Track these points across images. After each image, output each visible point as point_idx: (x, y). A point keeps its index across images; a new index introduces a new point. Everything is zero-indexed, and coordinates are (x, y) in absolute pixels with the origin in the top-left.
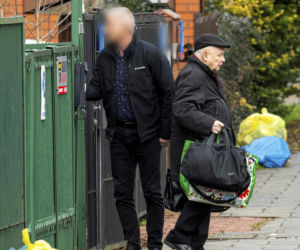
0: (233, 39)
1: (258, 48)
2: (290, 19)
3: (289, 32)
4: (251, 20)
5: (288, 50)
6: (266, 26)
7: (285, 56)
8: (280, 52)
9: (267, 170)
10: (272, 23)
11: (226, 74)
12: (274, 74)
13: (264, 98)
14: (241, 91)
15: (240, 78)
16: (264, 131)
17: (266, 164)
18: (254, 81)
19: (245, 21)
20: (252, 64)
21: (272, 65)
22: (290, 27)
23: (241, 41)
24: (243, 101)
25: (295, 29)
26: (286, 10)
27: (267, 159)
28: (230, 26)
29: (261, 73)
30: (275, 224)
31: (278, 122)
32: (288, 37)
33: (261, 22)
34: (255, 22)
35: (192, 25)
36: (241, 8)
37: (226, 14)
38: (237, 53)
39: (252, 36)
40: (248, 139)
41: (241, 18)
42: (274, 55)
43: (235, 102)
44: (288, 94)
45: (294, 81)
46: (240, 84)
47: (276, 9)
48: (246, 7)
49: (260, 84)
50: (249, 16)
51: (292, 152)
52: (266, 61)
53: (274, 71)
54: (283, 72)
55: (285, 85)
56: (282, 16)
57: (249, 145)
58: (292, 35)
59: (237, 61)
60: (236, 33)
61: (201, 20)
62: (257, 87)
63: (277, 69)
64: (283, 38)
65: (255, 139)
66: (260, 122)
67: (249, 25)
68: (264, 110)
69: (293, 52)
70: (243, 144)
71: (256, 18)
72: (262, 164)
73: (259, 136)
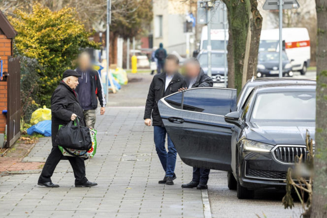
0: (28, 69)
1: (41, 75)
2: (58, 59)
3: (57, 66)
4: (37, 60)
5: (57, 76)
6: (46, 63)
7: (55, 79)
8: (52, 76)
9: (46, 138)
10: (49, 61)
11: (24, 88)
12: (50, 88)
13: (44, 100)
14: (32, 96)
15: (32, 90)
16: (44, 117)
17: (46, 134)
18: (39, 91)
19: (34, 60)
20: (38, 83)
21: (49, 83)
22: (58, 64)
23: (33, 71)
24: (34, 102)
25: (61, 65)
26: (56, 55)
27: (46, 132)
28: (26, 63)
29: (43, 87)
32: (57, 69)
33: (43, 61)
34: (39, 61)
35: (7, 62)
36: (32, 53)
37: (25, 57)
38: (30, 77)
39: (38, 68)
40: (36, 122)
41: (32, 59)
42: (49, 78)
43: (29, 102)
46: (32, 93)
47: (51, 54)
48: (35, 53)
49: (42, 93)
50: (37, 58)
52: (45, 81)
53: (50, 86)
54: (54, 87)
56: (53, 58)
57: (37, 125)
58: (59, 68)
59: (30, 81)
60: (30, 66)
61: (11, 60)
62: (41, 95)
63: (51, 85)
64: (54, 69)
65: (39, 121)
66: (43, 113)
67: (37, 62)
68: (45, 107)
69: (59, 76)
70: (33, 124)
71: (40, 59)
72: (43, 135)
73: (42, 120)
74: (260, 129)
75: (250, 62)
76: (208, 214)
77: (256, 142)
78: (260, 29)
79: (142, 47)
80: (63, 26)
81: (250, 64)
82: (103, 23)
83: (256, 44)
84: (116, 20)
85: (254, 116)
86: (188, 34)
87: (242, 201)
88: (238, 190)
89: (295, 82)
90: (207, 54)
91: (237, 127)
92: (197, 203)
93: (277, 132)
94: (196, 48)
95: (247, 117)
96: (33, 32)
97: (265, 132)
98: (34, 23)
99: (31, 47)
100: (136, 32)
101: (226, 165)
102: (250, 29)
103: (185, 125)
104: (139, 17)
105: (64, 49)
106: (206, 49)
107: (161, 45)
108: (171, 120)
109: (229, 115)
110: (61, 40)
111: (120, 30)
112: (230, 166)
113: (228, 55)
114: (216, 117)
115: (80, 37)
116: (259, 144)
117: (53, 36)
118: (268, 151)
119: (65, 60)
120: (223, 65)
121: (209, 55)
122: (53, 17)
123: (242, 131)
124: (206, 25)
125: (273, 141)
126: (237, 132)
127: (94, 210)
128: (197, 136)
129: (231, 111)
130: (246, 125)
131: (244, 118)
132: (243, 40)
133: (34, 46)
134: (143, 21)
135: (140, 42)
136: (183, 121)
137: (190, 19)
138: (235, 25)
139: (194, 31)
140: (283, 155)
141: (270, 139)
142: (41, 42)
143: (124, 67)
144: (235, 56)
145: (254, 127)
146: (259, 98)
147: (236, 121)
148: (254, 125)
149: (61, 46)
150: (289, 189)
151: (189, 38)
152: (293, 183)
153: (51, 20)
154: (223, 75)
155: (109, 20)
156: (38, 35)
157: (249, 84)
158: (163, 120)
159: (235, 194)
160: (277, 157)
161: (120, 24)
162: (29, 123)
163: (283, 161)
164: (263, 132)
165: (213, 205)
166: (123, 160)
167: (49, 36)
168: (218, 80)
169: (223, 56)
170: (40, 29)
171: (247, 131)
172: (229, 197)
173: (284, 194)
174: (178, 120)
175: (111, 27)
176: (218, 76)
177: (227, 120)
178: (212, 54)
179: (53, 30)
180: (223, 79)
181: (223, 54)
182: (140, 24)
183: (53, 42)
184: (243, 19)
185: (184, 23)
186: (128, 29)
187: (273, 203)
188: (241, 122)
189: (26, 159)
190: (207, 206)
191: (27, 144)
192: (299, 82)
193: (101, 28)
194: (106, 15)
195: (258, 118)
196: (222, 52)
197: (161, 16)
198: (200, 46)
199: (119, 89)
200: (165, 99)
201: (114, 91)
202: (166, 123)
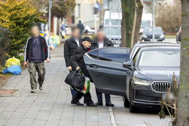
0: (4, 35)
1: (11, 38)
2: (21, 29)
3: (21, 33)
4: (9, 29)
5: (20, 39)
6: (14, 31)
7: (19, 41)
8: (18, 39)
9: (14, 76)
10: (16, 30)
11: (1, 46)
12: (16, 46)
13: (13, 53)
14: (6, 51)
15: (6, 47)
16: (14, 63)
17: (14, 74)
18: (10, 48)
19: (7, 30)
20: (10, 43)
21: (16, 43)
22: (21, 32)
23: (6, 36)
24: (7, 54)
25: (23, 32)
26: (20, 26)
27: (14, 72)
28: (3, 31)
29: (12, 46)
30: (18, 92)
31: (18, 61)
32: (20, 35)
33: (12, 30)
34: (10, 30)
36: (6, 25)
37: (1, 27)
38: (5, 39)
39: (9, 34)
40: (8, 66)
41: (6, 29)
42: (16, 40)
43: (4, 54)
44: (20, 52)
45: (22, 48)
46: (6, 49)
47: (17, 26)
48: (8, 25)
49: (12, 49)
50: (8, 28)
51: (22, 70)
52: (14, 42)
53: (16, 45)
54: (19, 46)
55: (19, 49)
56: (18, 28)
57: (9, 68)
58: (22, 34)
59: (5, 42)
60: (5, 33)
62: (11, 50)
63: (17, 44)
64: (19, 35)
65: (10, 66)
66: (12, 61)
67: (8, 31)
68: (14, 57)
69: (22, 39)
70: (7, 67)
71: (11, 29)
72: (13, 74)
73: (12, 65)
74: (144, 72)
75: (136, 32)
76: (113, 122)
77: (141, 79)
78: (142, 13)
79: (68, 23)
80: (24, 9)
81: (136, 33)
82: (46, 8)
83: (139, 21)
84: (54, 7)
85: (140, 64)
86: (96, 16)
87: (132, 114)
88: (130, 107)
89: (164, 44)
90: (109, 27)
91: (130, 71)
92: (106, 115)
93: (154, 73)
94: (100, 24)
95: (136, 65)
96: (6, 13)
97: (147, 74)
98: (7, 7)
99: (5, 21)
100: (66, 13)
101: (123, 93)
102: (136, 12)
103: (99, 69)
104: (68, 5)
105: (25, 23)
106: (108, 24)
107: (80, 22)
108: (91, 66)
109: (125, 63)
110: (23, 18)
111: (56, 12)
112: (125, 93)
113: (121, 28)
114: (118, 64)
115: (34, 16)
116: (143, 80)
117: (19, 15)
118: (149, 85)
119: (25, 30)
120: (117, 34)
121: (110, 28)
122: (18, 4)
123: (133, 73)
124: (108, 10)
125: (151, 79)
126: (130, 74)
127: (46, 118)
128: (106, 75)
129: (126, 61)
130: (135, 69)
131: (134, 65)
132: (131, 19)
133: (7, 21)
134: (70, 7)
135: (67, 19)
136: (98, 67)
137: (97, 7)
138: (127, 10)
139: (99, 13)
140: (157, 87)
141: (149, 78)
142: (11, 19)
143: (58, 34)
144: (127, 29)
145: (140, 71)
146: (143, 53)
147: (130, 67)
148: (140, 70)
149: (23, 21)
150: (163, 107)
151: (96, 18)
152: (165, 104)
153: (17, 6)
154: (117, 40)
155: (51, 7)
156: (9, 14)
157: (136, 45)
158: (86, 66)
159: (128, 110)
160: (153, 88)
161: (56, 9)
162: (4, 66)
163: (157, 90)
164: (146, 74)
165: (116, 116)
166: (61, 89)
167: (16, 15)
168: (115, 43)
169: (117, 28)
170: (10, 11)
171: (136, 73)
172: (125, 112)
173: (160, 110)
174: (96, 66)
175: (51, 10)
176: (115, 40)
177: (124, 66)
178: (111, 27)
179: (18, 12)
180: (118, 42)
181: (118, 27)
182: (68, 9)
183: (19, 19)
184: (131, 7)
185: (93, 9)
186: (61, 12)
187: (151, 115)
188: (132, 67)
189: (3, 88)
190: (113, 117)
191: (3, 79)
192: (166, 44)
193: (45, 11)
194: (49, 4)
195: (142, 65)
196: (117, 26)
197: (79, 5)
198: (103, 23)
199: (56, 47)
200: (88, 53)
201: (53, 48)
202: (88, 68)
